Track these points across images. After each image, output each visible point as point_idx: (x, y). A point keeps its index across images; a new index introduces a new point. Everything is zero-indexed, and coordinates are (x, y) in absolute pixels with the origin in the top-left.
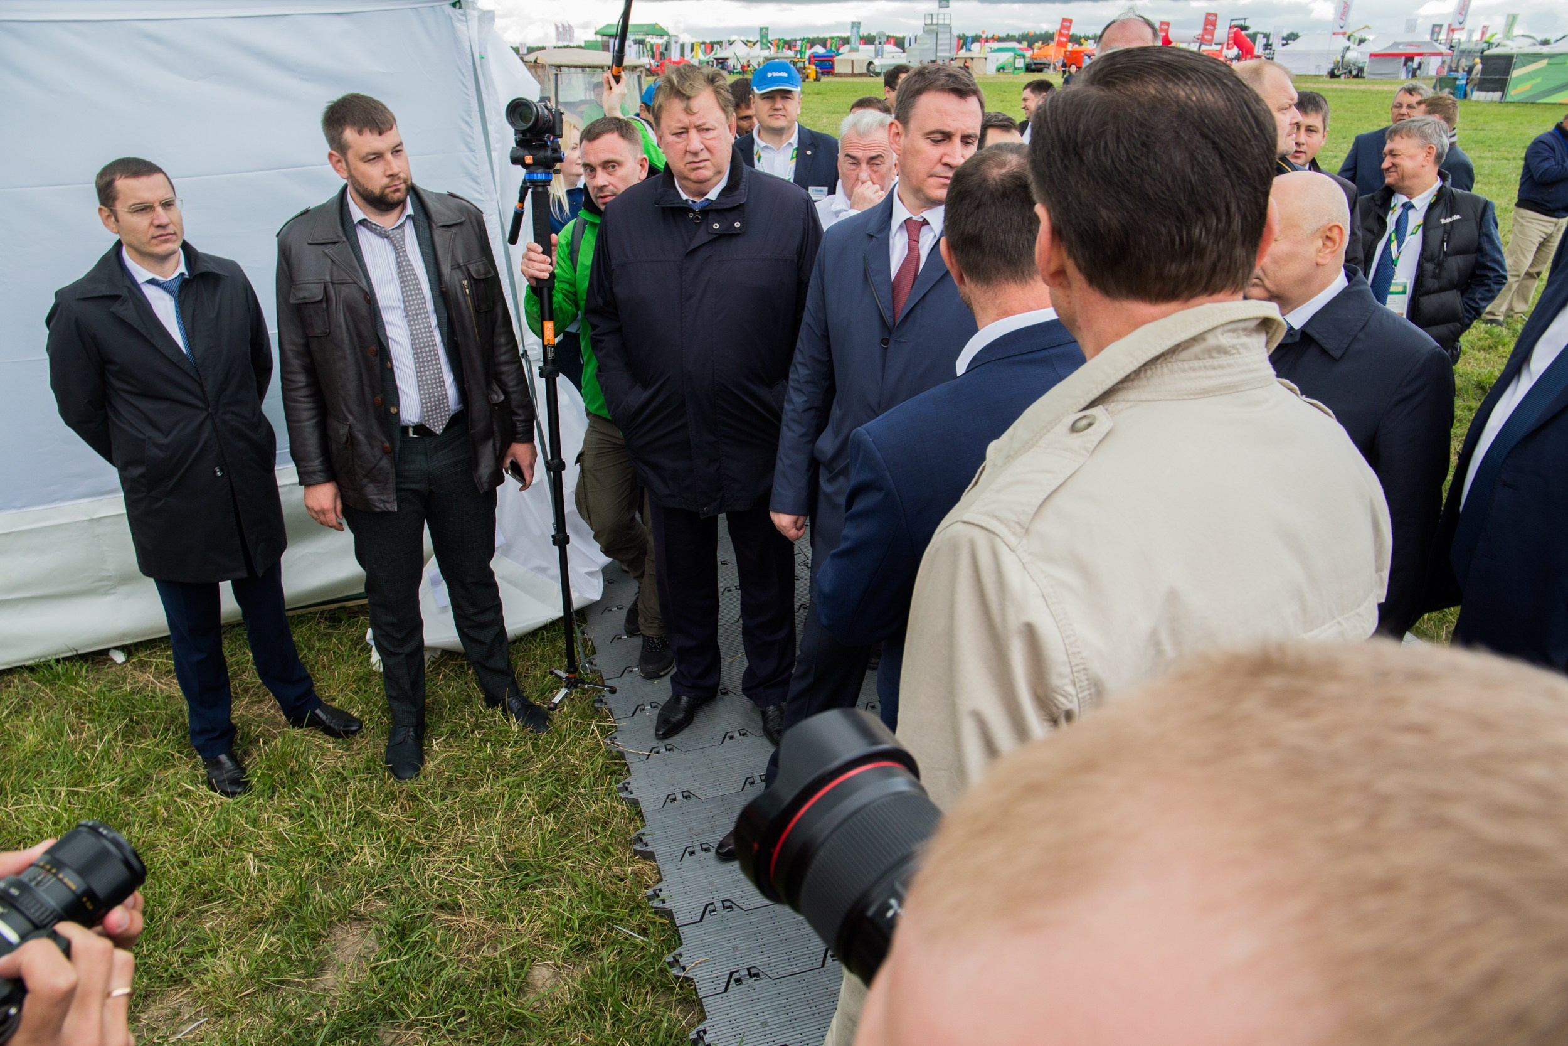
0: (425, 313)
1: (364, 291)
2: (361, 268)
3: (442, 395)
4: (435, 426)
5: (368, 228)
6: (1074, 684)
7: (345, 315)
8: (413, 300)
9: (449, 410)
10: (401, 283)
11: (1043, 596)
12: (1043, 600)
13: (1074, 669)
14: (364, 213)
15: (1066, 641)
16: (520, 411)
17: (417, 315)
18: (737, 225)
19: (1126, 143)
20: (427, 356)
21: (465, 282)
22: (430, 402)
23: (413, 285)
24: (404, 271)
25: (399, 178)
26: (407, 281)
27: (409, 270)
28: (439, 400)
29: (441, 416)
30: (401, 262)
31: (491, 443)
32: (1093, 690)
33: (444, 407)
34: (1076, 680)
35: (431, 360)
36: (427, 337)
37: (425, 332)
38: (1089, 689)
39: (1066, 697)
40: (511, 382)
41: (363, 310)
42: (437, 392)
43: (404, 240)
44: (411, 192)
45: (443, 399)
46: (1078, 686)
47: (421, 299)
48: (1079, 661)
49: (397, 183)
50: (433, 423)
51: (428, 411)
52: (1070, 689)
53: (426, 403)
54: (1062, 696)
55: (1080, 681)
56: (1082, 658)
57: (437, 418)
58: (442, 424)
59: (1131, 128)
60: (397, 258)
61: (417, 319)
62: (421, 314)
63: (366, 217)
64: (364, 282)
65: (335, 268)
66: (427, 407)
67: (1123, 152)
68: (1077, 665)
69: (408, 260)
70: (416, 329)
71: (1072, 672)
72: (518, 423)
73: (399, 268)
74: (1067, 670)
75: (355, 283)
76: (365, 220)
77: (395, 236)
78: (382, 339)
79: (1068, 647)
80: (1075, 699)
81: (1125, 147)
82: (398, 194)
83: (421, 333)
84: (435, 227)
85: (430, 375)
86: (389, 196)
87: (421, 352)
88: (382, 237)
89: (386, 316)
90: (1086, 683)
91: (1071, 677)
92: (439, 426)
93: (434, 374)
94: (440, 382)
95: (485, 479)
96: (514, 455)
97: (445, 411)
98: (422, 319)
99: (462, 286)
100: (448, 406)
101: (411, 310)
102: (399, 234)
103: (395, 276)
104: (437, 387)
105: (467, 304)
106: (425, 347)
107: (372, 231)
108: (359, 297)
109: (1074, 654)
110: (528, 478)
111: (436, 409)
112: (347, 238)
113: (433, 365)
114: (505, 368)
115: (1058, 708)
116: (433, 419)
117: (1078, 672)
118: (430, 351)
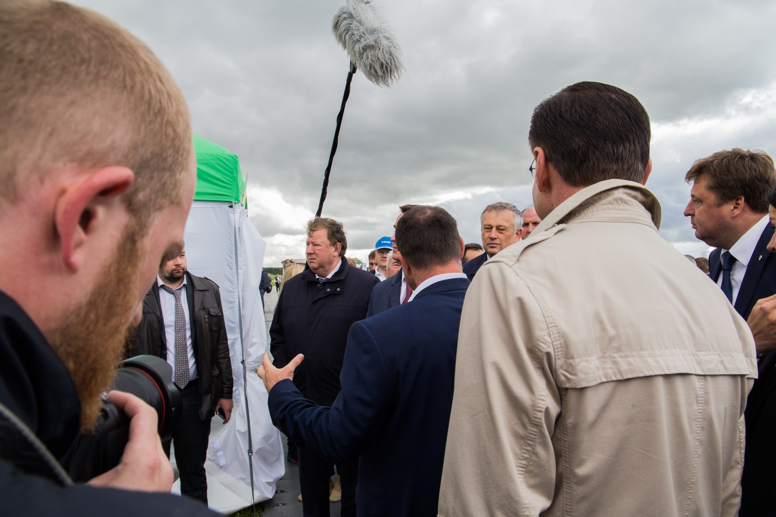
0: (184, 329)
1: (158, 317)
2: (158, 306)
3: (186, 369)
4: (181, 385)
5: (164, 290)
6: (550, 336)
7: (147, 327)
8: (180, 323)
9: (189, 377)
10: (176, 314)
11: (528, 287)
12: (528, 289)
13: (549, 326)
14: (164, 282)
15: (543, 310)
16: (226, 382)
17: (180, 329)
18: (339, 289)
19: (585, 108)
20: (181, 349)
21: (206, 316)
22: (180, 372)
23: (181, 316)
24: (178, 309)
25: (180, 267)
26: (179, 313)
27: (180, 309)
28: (184, 371)
29: (185, 380)
30: (178, 305)
31: (209, 396)
32: (562, 341)
33: (187, 375)
34: (551, 333)
35: (183, 352)
36: (183, 340)
37: (182, 338)
38: (560, 340)
39: (546, 344)
40: (224, 367)
41: (156, 326)
42: (184, 367)
43: (180, 295)
44: (186, 274)
45: (186, 371)
46: (552, 336)
47: (184, 322)
48: (552, 321)
49: (179, 269)
50: (180, 383)
51: (178, 377)
52: (548, 339)
53: (177, 372)
54: (542, 342)
55: (553, 333)
56: (553, 320)
57: (182, 381)
58: (185, 384)
59: (587, 102)
60: (176, 303)
61: (180, 332)
62: (182, 329)
63: (164, 284)
64: (159, 313)
65: (146, 306)
66: (178, 374)
67: (584, 112)
68: (550, 323)
69: (181, 304)
70: (178, 336)
71: (548, 328)
72: (225, 388)
73: (176, 307)
74: (544, 326)
75: (155, 313)
76: (163, 285)
77: (176, 293)
78: (163, 340)
79: (544, 313)
80: (551, 346)
81: (585, 109)
82: (179, 274)
83: (180, 338)
84: (195, 290)
85: (181, 359)
86: (175, 275)
87: (179, 347)
88: (171, 294)
89: (167, 330)
90: (557, 335)
91: (547, 331)
92: (183, 384)
93: (183, 358)
94: (186, 362)
95: (204, 413)
96: (221, 405)
97: (187, 377)
98: (182, 332)
99: (205, 318)
100: (189, 375)
101: (177, 327)
102: (179, 292)
103: (174, 311)
104: (184, 365)
105: (206, 326)
106: (180, 345)
107: (166, 291)
108: (155, 320)
109: (548, 317)
110: (227, 417)
111: (182, 376)
112: (154, 293)
113: (183, 354)
114: (221, 361)
115: (541, 352)
116: (180, 381)
117: (551, 327)
118: (183, 347)
